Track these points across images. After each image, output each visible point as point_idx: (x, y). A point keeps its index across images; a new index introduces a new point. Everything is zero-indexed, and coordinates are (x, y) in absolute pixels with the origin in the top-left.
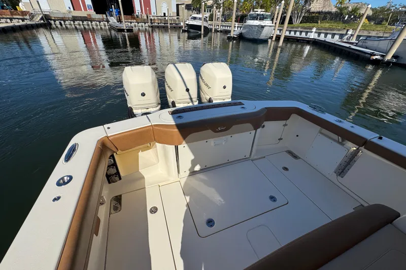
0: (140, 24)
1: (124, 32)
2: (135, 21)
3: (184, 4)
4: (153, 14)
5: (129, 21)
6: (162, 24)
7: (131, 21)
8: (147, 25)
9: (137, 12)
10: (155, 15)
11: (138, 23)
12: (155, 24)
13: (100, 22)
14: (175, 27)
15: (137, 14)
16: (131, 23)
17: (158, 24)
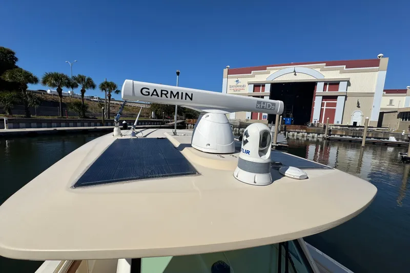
0: (311, 135)
2: (305, 131)
3: (397, 112)
4: (335, 123)
5: (297, 130)
6: (348, 137)
7: (299, 131)
8: (321, 136)
9: (313, 120)
10: (340, 124)
11: (308, 133)
12: (336, 136)
14: (374, 143)
15: (313, 122)
16: (298, 133)
17: (341, 136)
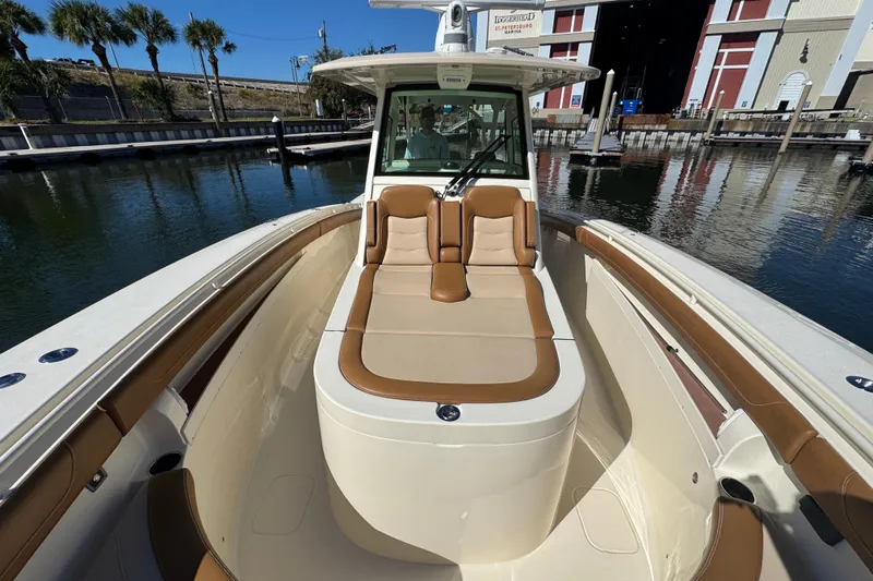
0: (676, 136)
1: (588, 164)
2: (664, 127)
4: (737, 105)
5: (646, 128)
6: (757, 136)
7: (651, 127)
8: (698, 137)
9: (689, 102)
10: (748, 108)
11: (671, 132)
12: (731, 135)
13: (569, 131)
14: (809, 146)
15: (687, 107)
16: (649, 132)
17: (743, 134)
